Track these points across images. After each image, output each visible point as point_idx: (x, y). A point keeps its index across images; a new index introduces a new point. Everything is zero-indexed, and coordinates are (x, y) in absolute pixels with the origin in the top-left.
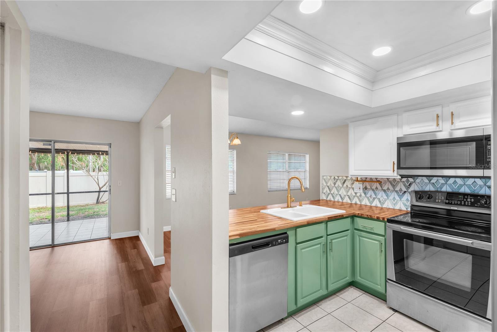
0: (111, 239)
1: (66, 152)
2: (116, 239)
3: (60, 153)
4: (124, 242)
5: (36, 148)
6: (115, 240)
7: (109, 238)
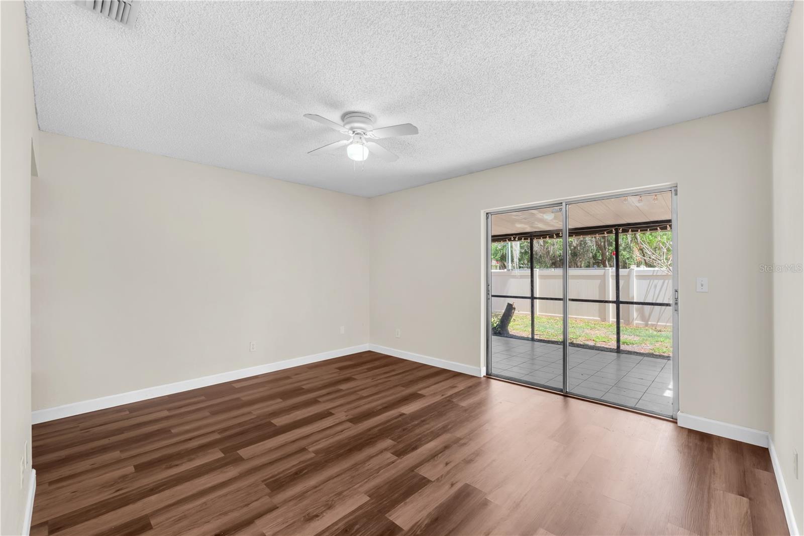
0: (680, 424)
1: (614, 230)
2: (690, 431)
3: (605, 233)
4: (710, 450)
5: (573, 229)
6: (686, 433)
7: (674, 421)
